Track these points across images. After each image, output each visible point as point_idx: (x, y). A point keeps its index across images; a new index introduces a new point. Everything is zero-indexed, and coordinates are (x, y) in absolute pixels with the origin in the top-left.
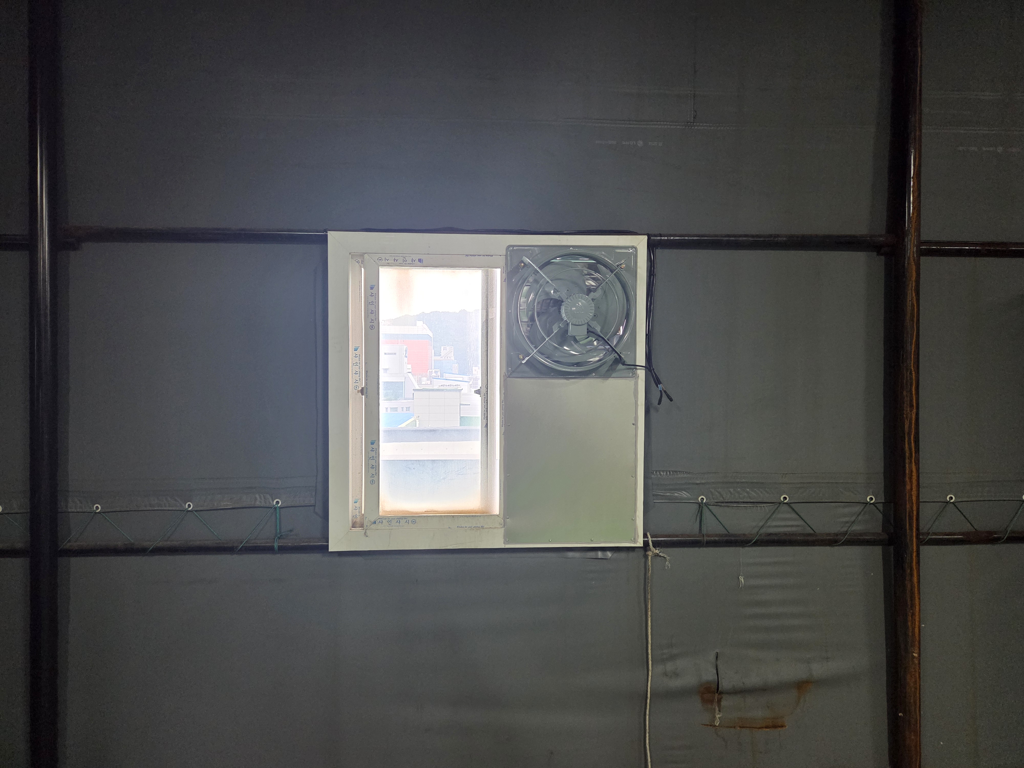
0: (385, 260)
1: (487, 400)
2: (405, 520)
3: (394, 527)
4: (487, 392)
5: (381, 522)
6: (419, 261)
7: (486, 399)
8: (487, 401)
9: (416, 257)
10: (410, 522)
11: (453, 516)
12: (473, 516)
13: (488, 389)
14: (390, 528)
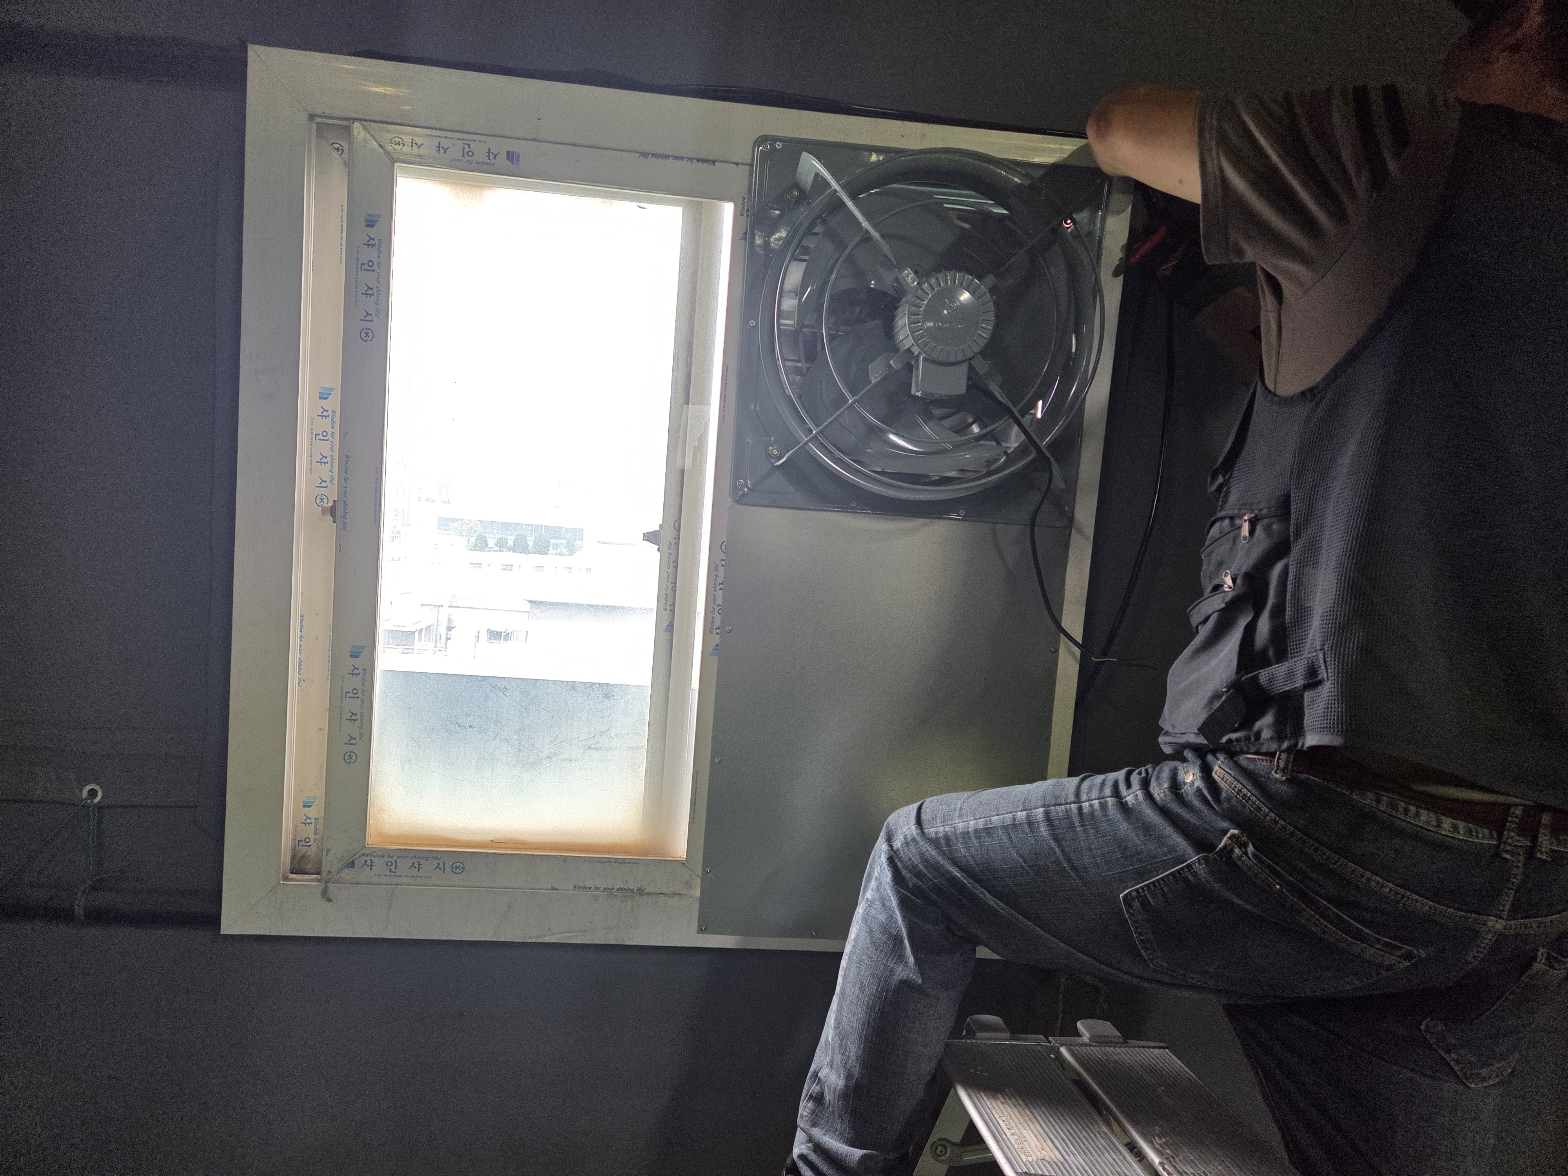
0: (412, 146)
1: (676, 561)
2: (435, 863)
3: (404, 880)
4: (676, 541)
5: (369, 863)
6: (508, 159)
7: (672, 558)
8: (674, 564)
9: (501, 147)
10: (448, 867)
11: (565, 859)
12: (617, 861)
13: (679, 531)
14: (394, 880)
